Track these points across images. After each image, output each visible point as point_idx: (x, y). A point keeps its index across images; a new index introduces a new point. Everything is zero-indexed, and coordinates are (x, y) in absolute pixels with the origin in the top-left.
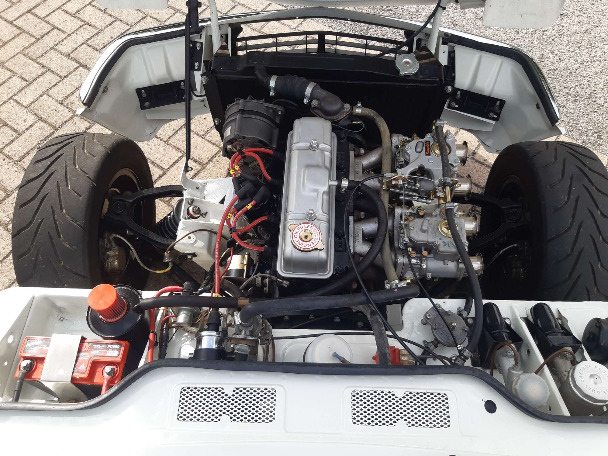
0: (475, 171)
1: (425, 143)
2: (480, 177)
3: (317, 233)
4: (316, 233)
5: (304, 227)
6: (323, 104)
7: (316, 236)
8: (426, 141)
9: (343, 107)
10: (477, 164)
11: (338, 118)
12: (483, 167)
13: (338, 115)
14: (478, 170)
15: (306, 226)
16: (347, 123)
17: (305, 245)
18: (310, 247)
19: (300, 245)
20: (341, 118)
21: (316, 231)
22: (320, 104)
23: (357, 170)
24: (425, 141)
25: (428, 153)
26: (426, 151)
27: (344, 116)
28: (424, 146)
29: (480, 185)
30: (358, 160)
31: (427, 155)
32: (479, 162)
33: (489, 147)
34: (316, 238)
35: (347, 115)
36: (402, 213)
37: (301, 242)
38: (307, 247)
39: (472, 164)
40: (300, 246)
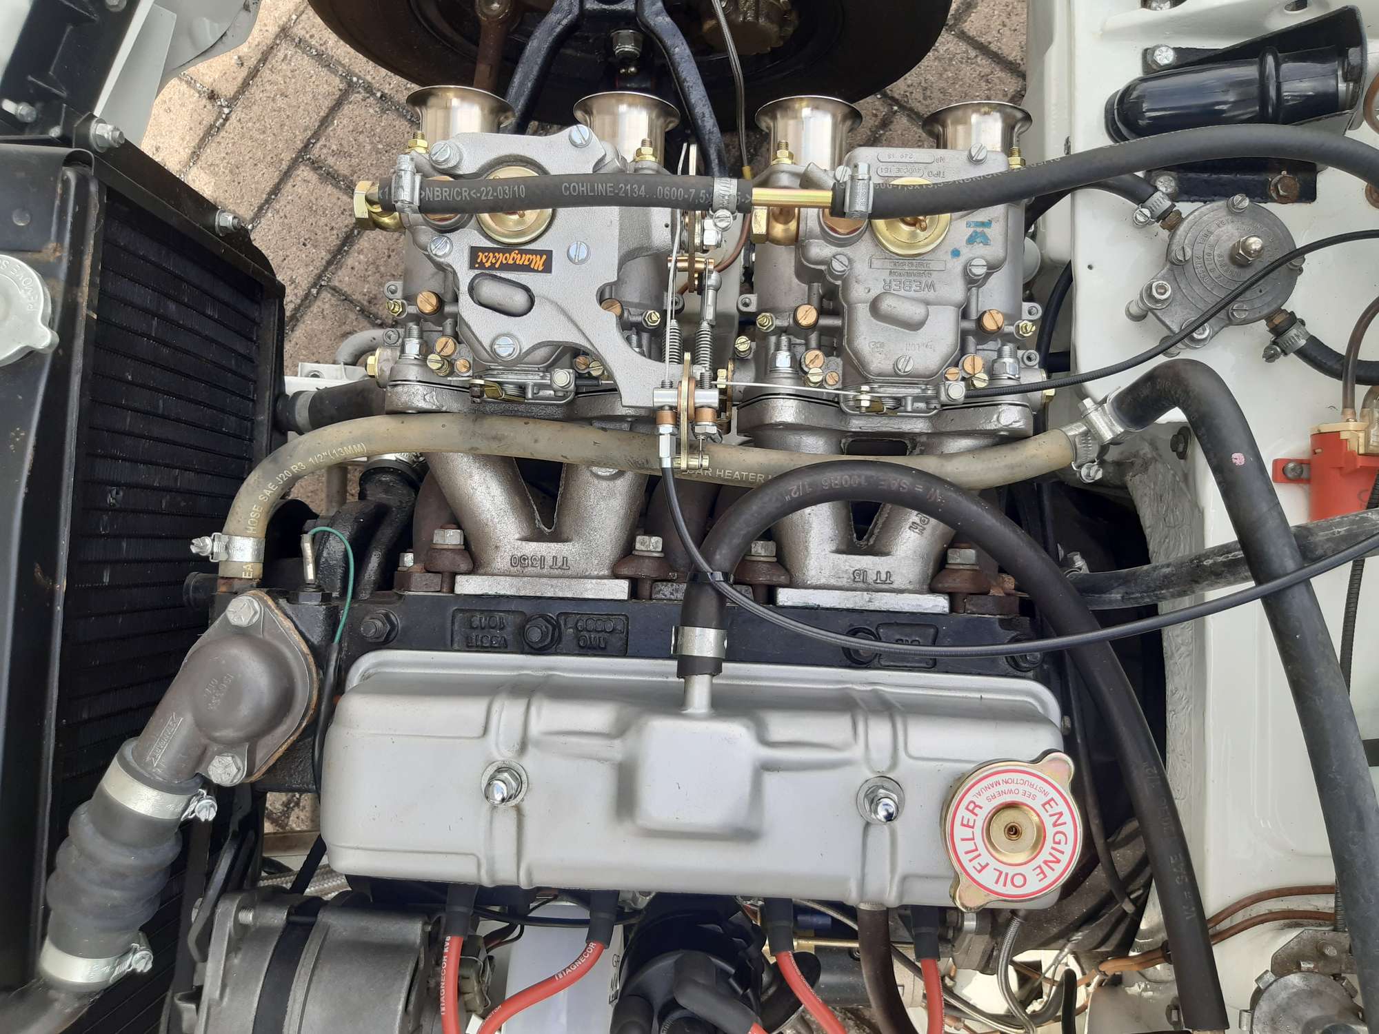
0: (280, 102)
1: (482, 266)
2: (308, 89)
3: (998, 783)
4: (999, 788)
5: (970, 845)
6: (229, 733)
7: (1012, 787)
8: (473, 262)
9: (243, 634)
10: (255, 91)
11: (303, 653)
12: (265, 73)
13: (289, 654)
14: (281, 90)
15: (967, 833)
16: (311, 603)
17: (1058, 837)
18: (1067, 817)
19: (1058, 861)
20: (297, 637)
21: (987, 788)
22: (229, 746)
23: (549, 562)
24: (472, 267)
25: (538, 262)
26: (527, 268)
27: (288, 624)
28: (499, 274)
29: (338, 94)
30: (501, 561)
31: (547, 268)
32: (245, 85)
33: (225, 34)
34: (1021, 788)
35: (277, 604)
36: (796, 396)
37: (1045, 855)
38: (1069, 829)
39: (255, 108)
40: (1065, 859)
